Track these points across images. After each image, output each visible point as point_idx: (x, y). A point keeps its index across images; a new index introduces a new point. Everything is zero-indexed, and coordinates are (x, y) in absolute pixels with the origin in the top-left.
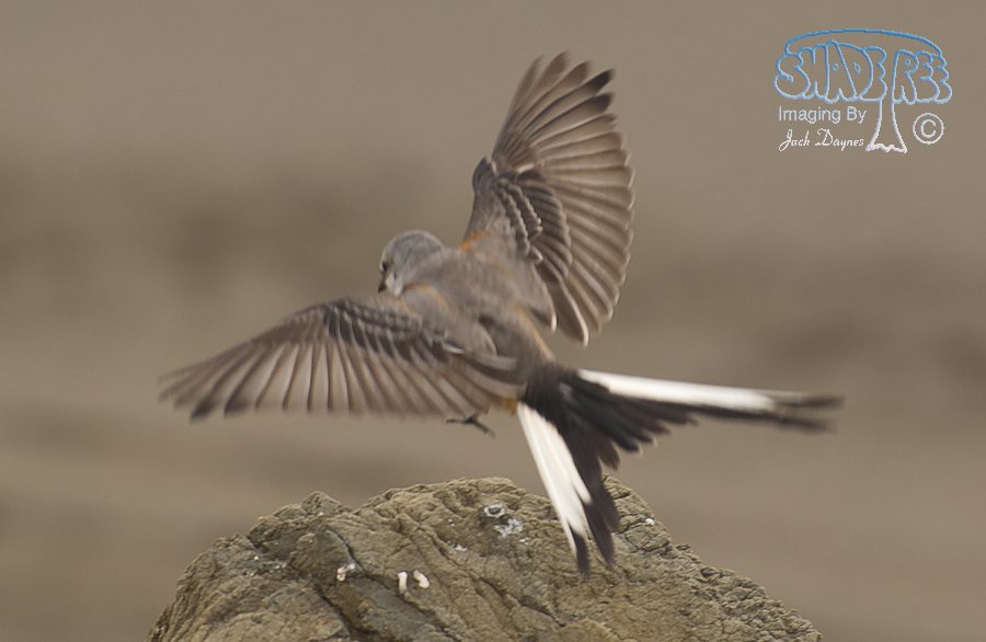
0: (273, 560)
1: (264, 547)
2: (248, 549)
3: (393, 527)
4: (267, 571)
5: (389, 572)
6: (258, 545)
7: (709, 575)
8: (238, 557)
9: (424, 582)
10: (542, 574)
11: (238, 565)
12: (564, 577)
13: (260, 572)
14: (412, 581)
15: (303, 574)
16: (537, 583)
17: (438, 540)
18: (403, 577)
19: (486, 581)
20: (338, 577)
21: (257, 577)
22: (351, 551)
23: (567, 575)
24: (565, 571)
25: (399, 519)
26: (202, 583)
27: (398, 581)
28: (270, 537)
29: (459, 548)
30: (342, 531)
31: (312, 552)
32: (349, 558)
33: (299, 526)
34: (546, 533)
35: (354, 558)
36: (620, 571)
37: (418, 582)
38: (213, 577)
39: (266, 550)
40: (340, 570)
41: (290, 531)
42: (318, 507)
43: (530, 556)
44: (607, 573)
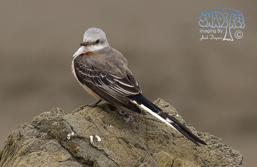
0: (41, 132)
1: (38, 128)
2: (32, 128)
3: (87, 119)
4: (40, 136)
5: (86, 136)
6: (35, 127)
7: (200, 135)
8: (28, 132)
9: (99, 139)
10: (142, 135)
11: (28, 135)
12: (150, 136)
13: (37, 137)
14: (95, 139)
15: (53, 138)
16: (141, 139)
17: (103, 124)
18: (91, 137)
19: (122, 138)
20: (68, 138)
21: (36, 139)
22: (72, 128)
23: (151, 135)
24: (150, 134)
25: (88, 116)
26: (15, 141)
27: (90, 139)
28: (40, 124)
29: (111, 126)
30: (68, 121)
31: (57, 129)
32: (72, 130)
33: (50, 120)
34: (142, 120)
35: (73, 131)
36: (171, 134)
37: (97, 139)
38: (19, 139)
39: (38, 129)
40: (68, 135)
41: (47, 122)
42: (57, 112)
43: (137, 129)
44: (166, 134)
